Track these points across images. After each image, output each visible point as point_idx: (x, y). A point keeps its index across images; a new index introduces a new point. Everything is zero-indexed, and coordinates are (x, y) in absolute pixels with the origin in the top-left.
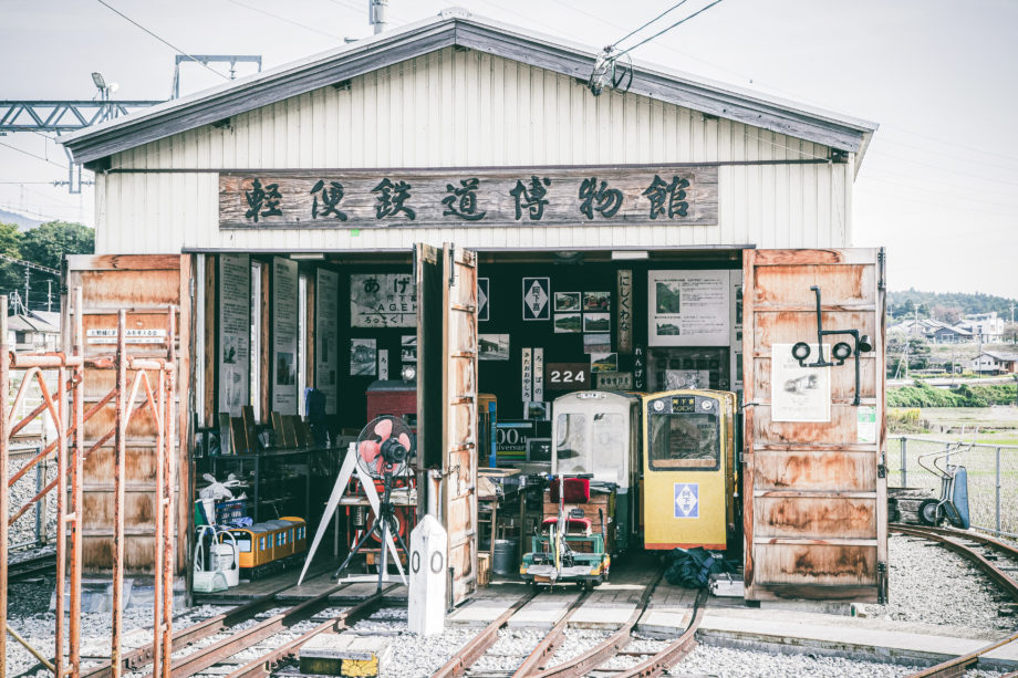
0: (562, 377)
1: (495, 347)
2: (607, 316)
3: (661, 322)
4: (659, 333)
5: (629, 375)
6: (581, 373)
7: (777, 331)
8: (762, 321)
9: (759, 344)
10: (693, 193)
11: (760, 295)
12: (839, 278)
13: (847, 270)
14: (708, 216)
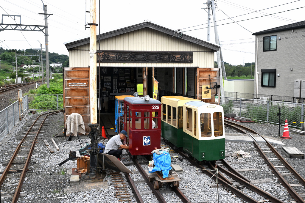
0: (121, 85)
1: (108, 79)
2: (129, 73)
3: (139, 74)
4: (139, 76)
5: (133, 84)
6: (124, 84)
7: (203, 83)
8: (200, 81)
9: (199, 85)
10: (188, 57)
11: (200, 76)
12: (213, 73)
13: (214, 71)
14: (191, 62)
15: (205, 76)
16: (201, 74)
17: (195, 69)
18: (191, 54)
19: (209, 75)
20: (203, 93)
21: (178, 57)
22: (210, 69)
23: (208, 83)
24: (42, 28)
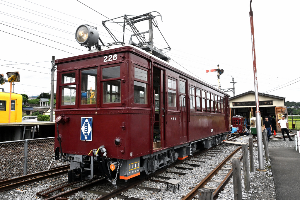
7: (278, 113)
8: (277, 112)
9: (277, 114)
10: (270, 103)
11: (277, 110)
12: (283, 109)
13: (284, 108)
14: (272, 104)
15: (280, 110)
16: (277, 109)
17: (274, 107)
18: (272, 101)
19: (282, 110)
20: (279, 117)
21: (266, 103)
22: (282, 107)
23: (281, 113)
24: (231, 90)
